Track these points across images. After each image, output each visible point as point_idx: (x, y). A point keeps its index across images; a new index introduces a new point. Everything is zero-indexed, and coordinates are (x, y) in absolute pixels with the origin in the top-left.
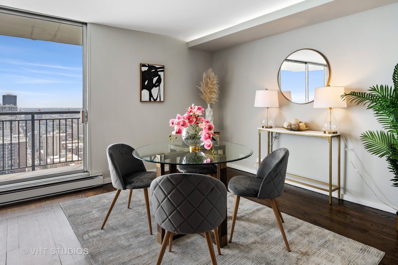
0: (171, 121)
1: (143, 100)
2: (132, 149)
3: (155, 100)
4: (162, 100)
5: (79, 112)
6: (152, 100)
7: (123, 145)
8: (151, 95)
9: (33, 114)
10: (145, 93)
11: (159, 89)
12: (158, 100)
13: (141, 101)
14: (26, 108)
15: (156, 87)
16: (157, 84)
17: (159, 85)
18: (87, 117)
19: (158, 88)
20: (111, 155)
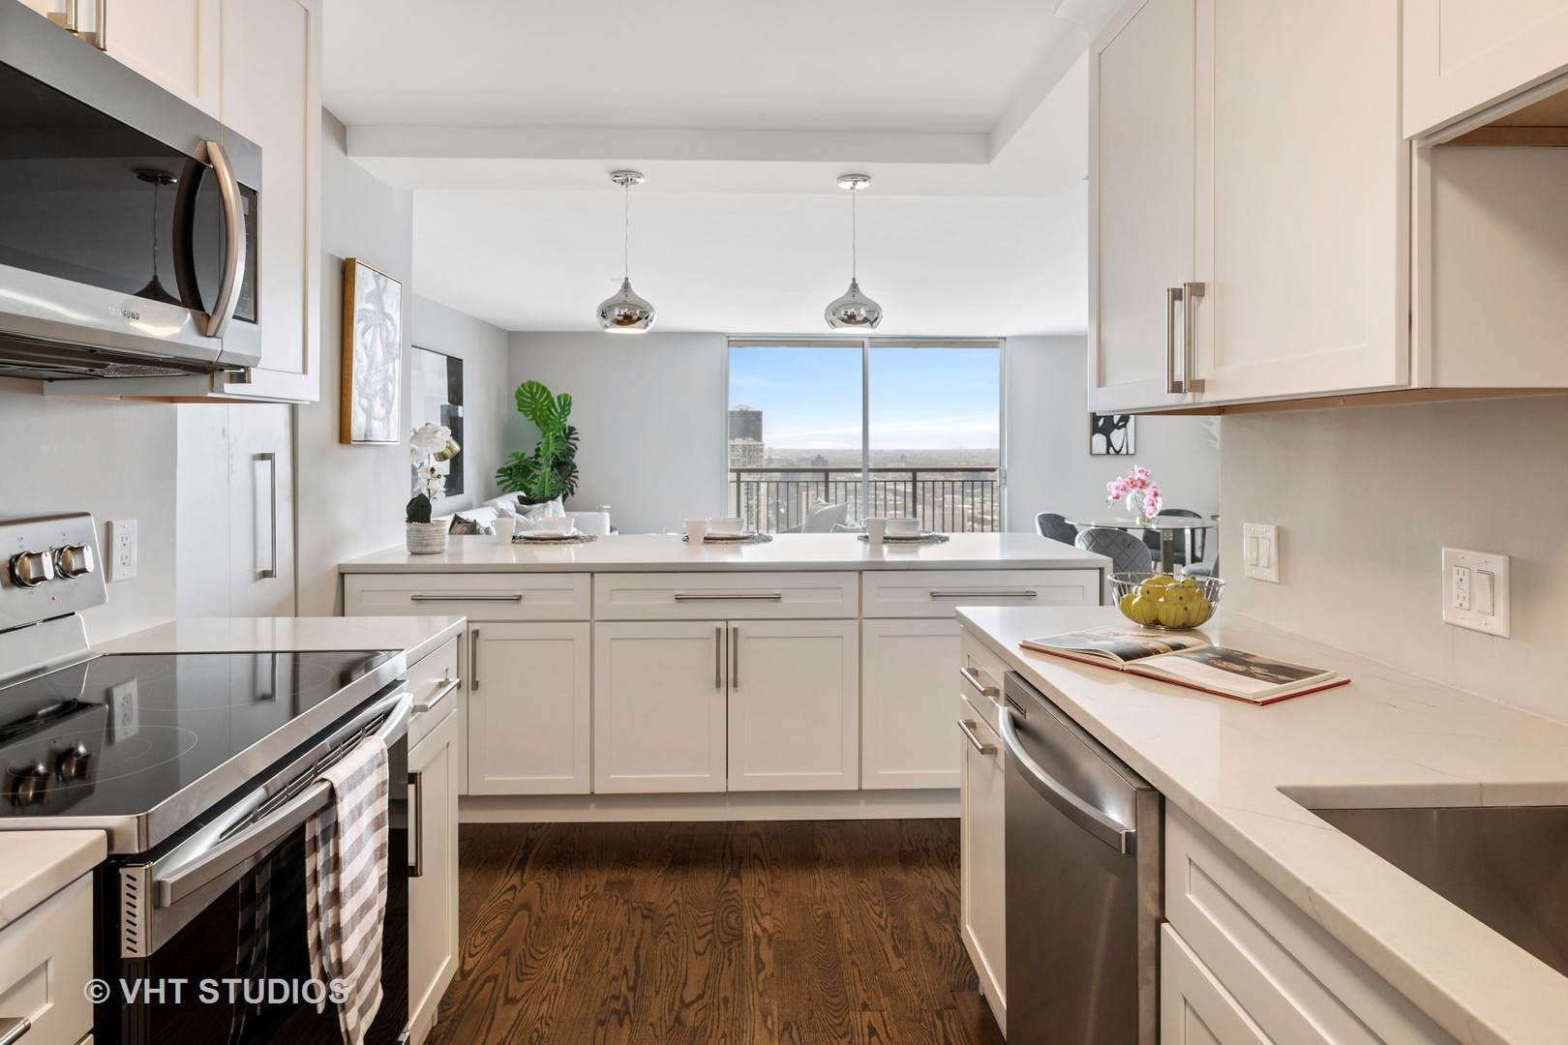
0: (1109, 483)
1: (1094, 452)
2: (1064, 518)
3: (1117, 453)
4: (1131, 451)
5: (993, 470)
6: (1112, 451)
7: (1055, 515)
8: (1109, 444)
9: (914, 471)
10: (1100, 440)
11: (1126, 432)
12: (1124, 451)
13: (1091, 454)
14: (785, 451)
15: (1119, 428)
16: (1121, 424)
17: (1124, 426)
18: (1005, 478)
19: (1123, 430)
20: (1041, 524)
